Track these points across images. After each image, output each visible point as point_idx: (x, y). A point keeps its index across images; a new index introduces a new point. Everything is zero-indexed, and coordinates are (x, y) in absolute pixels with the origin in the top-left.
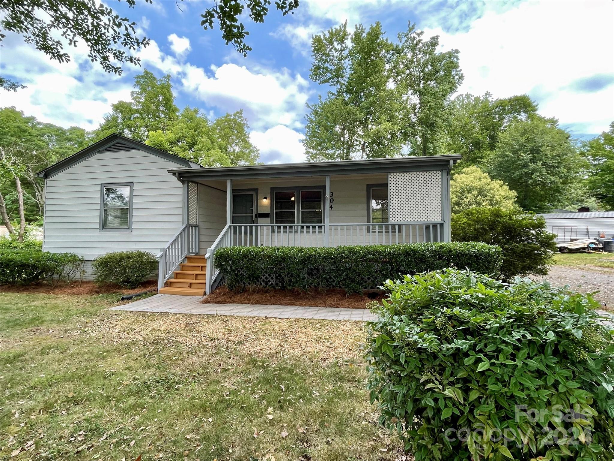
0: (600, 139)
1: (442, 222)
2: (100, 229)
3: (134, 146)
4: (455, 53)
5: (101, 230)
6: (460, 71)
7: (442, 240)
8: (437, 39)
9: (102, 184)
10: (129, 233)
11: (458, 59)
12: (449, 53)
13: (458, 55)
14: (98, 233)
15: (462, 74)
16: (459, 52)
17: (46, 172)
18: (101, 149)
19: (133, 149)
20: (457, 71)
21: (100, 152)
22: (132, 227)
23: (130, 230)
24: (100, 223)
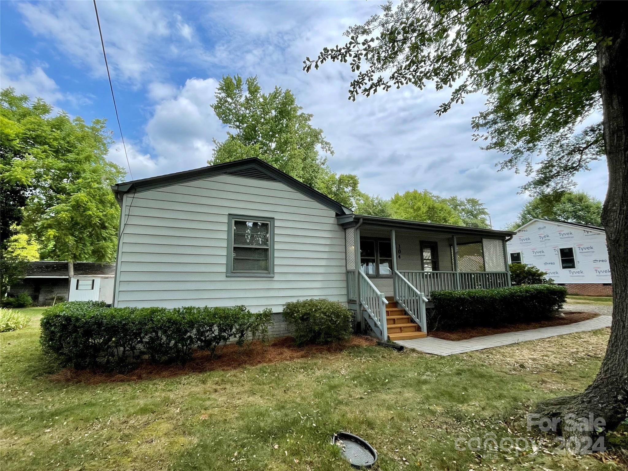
1: (507, 272)
2: (226, 273)
5: (229, 275)
9: (230, 215)
10: (270, 279)
14: (223, 278)
17: (133, 184)
18: (228, 171)
19: (273, 179)
21: (226, 173)
22: (274, 271)
23: (272, 275)
24: (227, 264)
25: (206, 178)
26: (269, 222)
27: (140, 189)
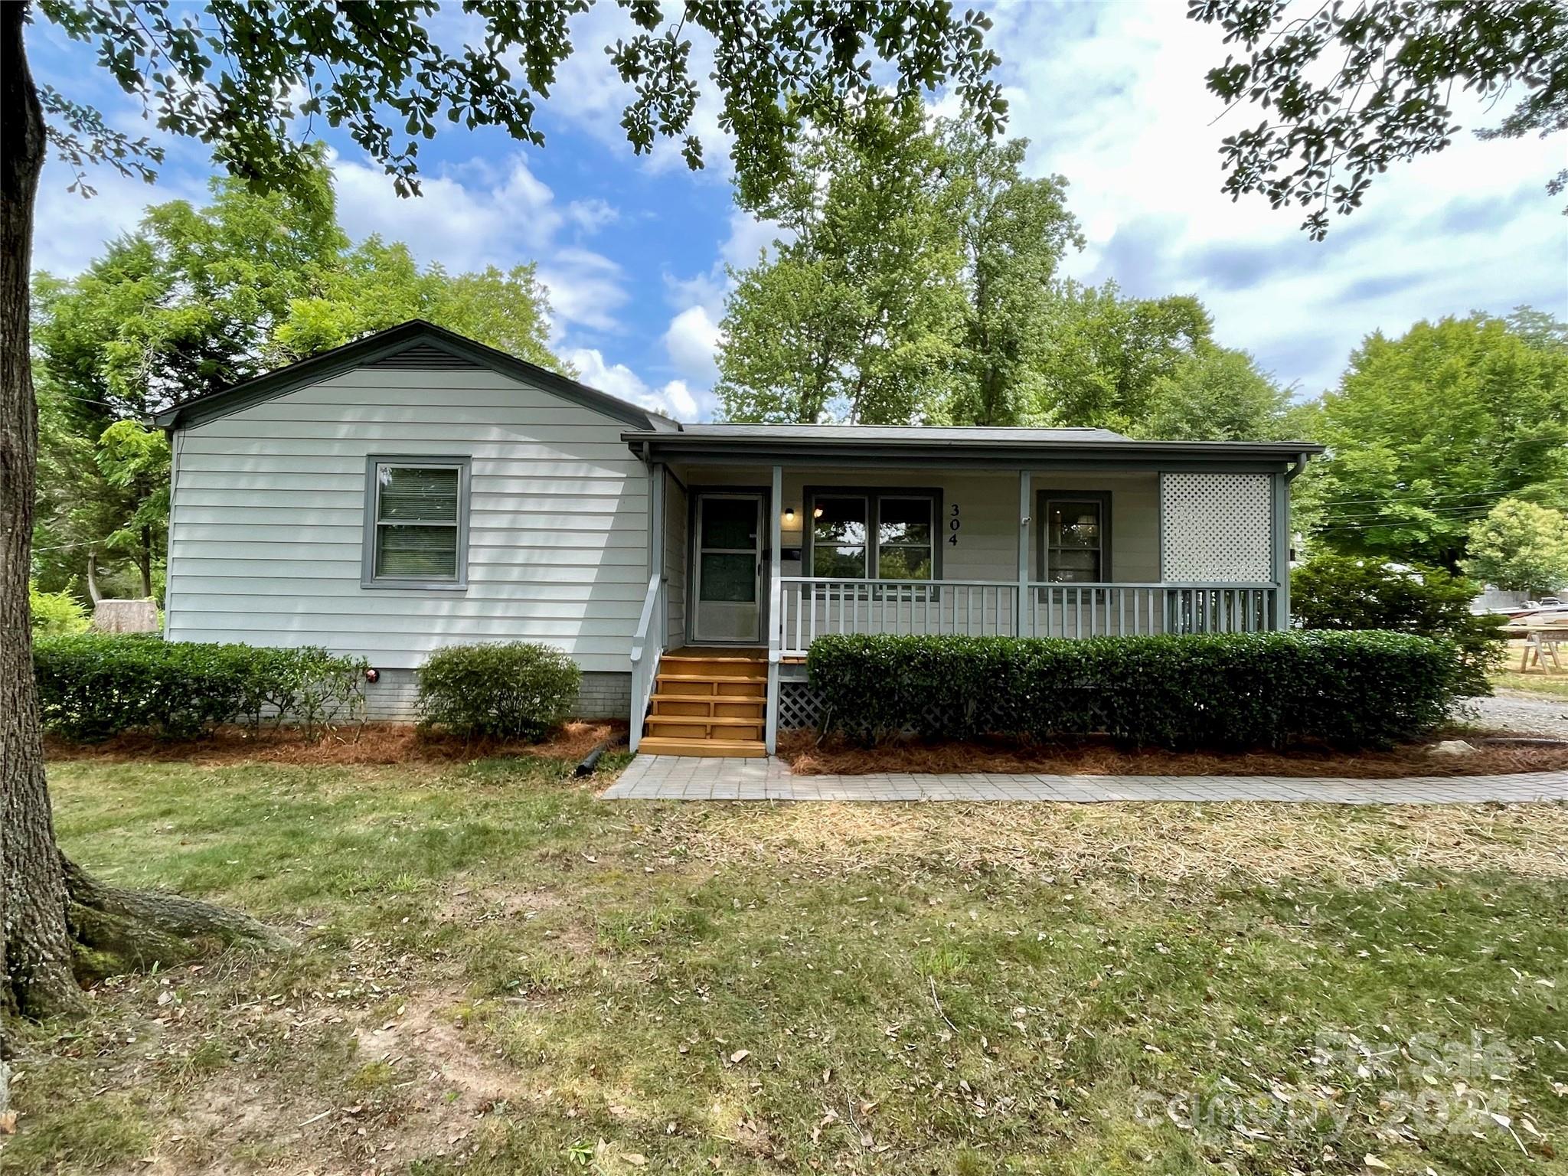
0: (1319, 404)
1: (1273, 586)
2: (363, 579)
3: (470, 357)
4: (1058, 183)
5: (368, 584)
6: (1077, 228)
7: (1272, 626)
8: (1024, 146)
9: (369, 456)
10: (461, 595)
11: (1063, 200)
12: (1044, 182)
13: (1065, 189)
14: (355, 590)
15: (1082, 237)
16: (1068, 184)
17: (182, 410)
18: (367, 359)
19: (473, 365)
20: (1070, 228)
21: (361, 365)
22: (467, 576)
23: (463, 586)
24: (364, 562)
25: (323, 380)
26: (459, 467)
27: (202, 419)
